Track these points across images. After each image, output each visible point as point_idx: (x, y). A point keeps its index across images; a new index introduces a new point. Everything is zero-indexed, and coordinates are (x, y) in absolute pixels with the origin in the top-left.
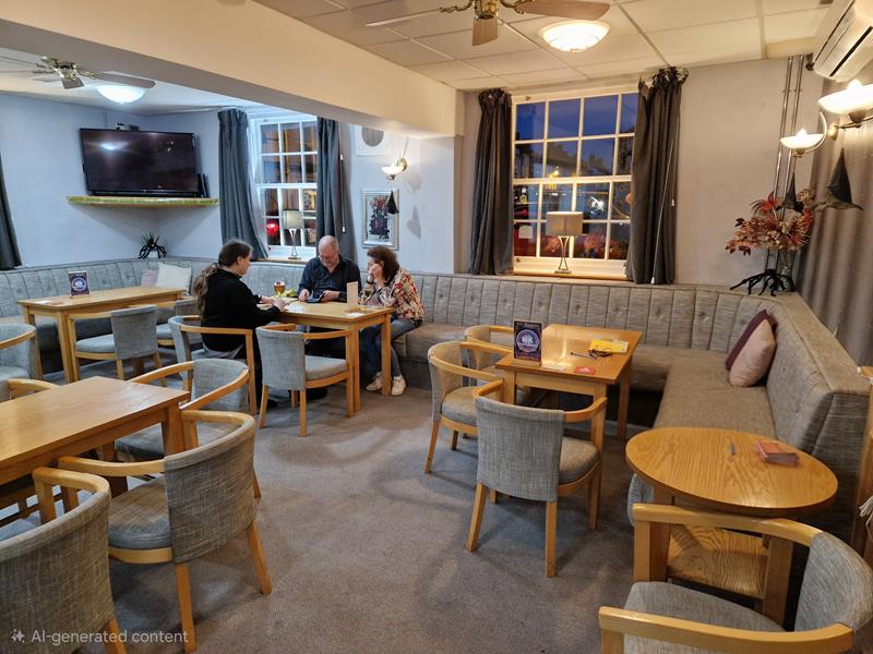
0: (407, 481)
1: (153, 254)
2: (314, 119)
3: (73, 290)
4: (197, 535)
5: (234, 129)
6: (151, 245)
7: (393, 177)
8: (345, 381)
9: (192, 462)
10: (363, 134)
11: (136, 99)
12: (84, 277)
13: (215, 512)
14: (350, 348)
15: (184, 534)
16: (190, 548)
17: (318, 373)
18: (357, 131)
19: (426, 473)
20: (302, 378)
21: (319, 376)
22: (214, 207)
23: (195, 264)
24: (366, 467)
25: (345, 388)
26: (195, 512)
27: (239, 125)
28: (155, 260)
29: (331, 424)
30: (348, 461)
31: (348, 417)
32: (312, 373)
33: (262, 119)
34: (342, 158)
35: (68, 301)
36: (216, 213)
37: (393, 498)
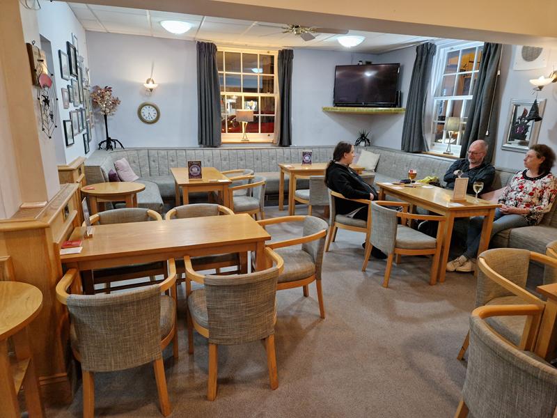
0: (435, 358)
1: (363, 144)
2: (482, 44)
3: (303, 161)
4: (223, 331)
5: (424, 57)
6: (363, 137)
7: (541, 88)
8: (433, 255)
9: (219, 284)
10: (523, 51)
11: (358, 43)
12: (310, 154)
13: (236, 321)
14: (442, 231)
15: (215, 327)
16: (218, 337)
17: (406, 244)
18: (518, 50)
19: (458, 358)
20: (392, 244)
21: (407, 246)
22: (401, 114)
23: (383, 152)
24: (410, 330)
25: (431, 261)
26: (222, 315)
27: (428, 53)
28: (363, 147)
29: (413, 285)
30: (401, 319)
31: (430, 284)
32: (401, 243)
33: (449, 48)
34: (499, 73)
35: (299, 167)
36: (402, 119)
37: (412, 365)
